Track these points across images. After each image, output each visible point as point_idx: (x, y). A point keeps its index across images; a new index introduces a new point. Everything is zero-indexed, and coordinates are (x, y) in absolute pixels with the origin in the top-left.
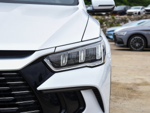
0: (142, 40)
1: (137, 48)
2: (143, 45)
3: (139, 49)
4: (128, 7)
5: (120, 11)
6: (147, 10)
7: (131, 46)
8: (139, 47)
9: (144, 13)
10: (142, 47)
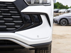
0: (66, 21)
1: (64, 24)
2: (67, 23)
3: (65, 25)
4: (60, 9)
5: (56, 11)
6: (68, 11)
7: (61, 24)
8: (65, 24)
9: (67, 12)
10: (66, 24)
